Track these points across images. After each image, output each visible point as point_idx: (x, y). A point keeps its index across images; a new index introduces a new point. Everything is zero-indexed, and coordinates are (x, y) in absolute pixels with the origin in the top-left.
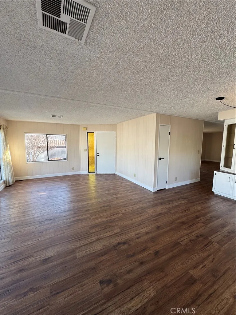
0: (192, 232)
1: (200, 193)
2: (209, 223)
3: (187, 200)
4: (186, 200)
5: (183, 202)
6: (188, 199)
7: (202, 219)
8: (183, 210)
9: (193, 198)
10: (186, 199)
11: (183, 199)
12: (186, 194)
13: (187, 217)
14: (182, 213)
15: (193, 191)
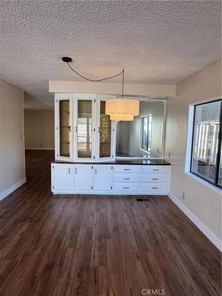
0: (69, 274)
1: (38, 201)
2: (76, 242)
3: (28, 220)
4: (26, 221)
5: (24, 228)
6: (30, 218)
7: (66, 241)
8: (33, 242)
9: (33, 213)
10: (25, 219)
11: (21, 222)
12: (21, 212)
13: (46, 253)
14: (35, 249)
15: (28, 202)
